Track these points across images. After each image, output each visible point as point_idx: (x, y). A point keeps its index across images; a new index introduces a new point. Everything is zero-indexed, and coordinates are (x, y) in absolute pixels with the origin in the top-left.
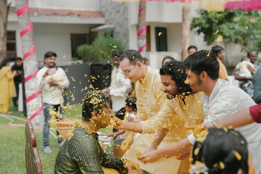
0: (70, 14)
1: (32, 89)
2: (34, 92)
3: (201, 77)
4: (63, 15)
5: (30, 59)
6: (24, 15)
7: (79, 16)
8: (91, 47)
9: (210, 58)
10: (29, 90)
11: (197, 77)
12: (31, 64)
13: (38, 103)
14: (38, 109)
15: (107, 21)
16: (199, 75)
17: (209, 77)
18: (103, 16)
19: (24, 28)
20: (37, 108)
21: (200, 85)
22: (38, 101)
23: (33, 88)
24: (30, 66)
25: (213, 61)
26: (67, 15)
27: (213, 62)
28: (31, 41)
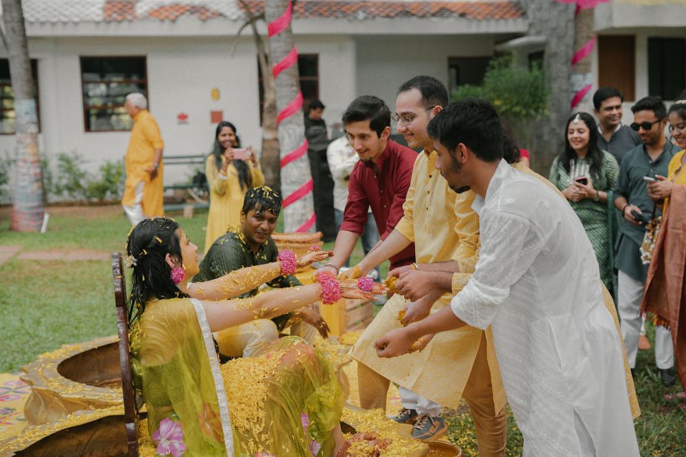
0: (442, 12)
1: (293, 183)
2: (296, 188)
3: (458, 154)
4: (423, 16)
5: (291, 122)
6: (279, 35)
7: (463, 15)
8: (479, 90)
9: (476, 114)
10: (287, 184)
11: (452, 156)
12: (291, 132)
13: (303, 211)
14: (303, 223)
15: (531, 25)
16: (454, 150)
17: (473, 156)
18: (524, 14)
19: (281, 60)
20: (302, 220)
21: (457, 172)
22: (305, 207)
23: (294, 180)
24: (290, 135)
25: (481, 120)
26: (434, 15)
27: (481, 123)
28: (292, 86)
